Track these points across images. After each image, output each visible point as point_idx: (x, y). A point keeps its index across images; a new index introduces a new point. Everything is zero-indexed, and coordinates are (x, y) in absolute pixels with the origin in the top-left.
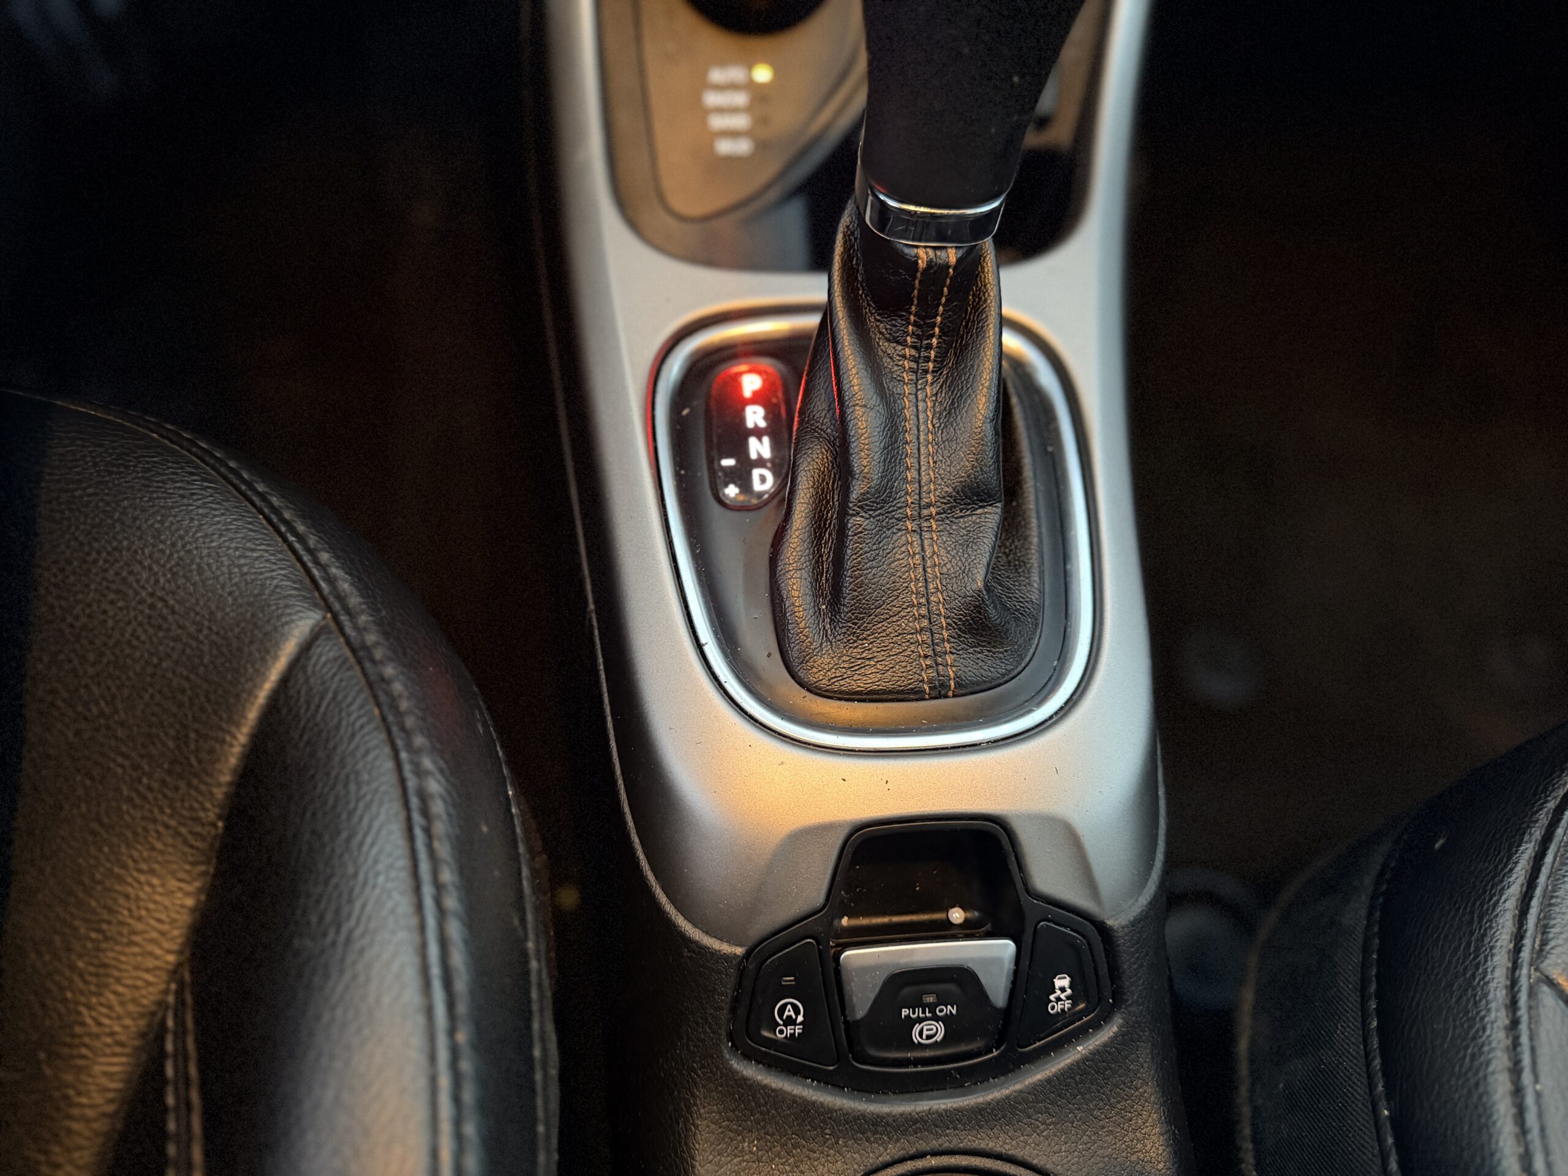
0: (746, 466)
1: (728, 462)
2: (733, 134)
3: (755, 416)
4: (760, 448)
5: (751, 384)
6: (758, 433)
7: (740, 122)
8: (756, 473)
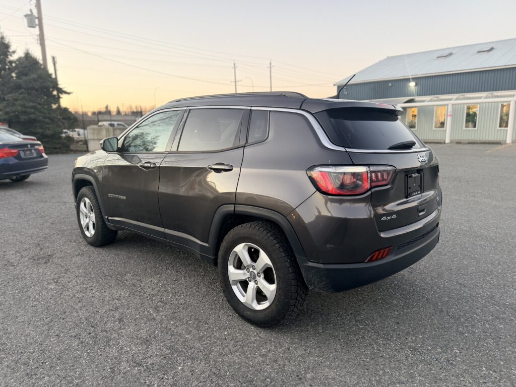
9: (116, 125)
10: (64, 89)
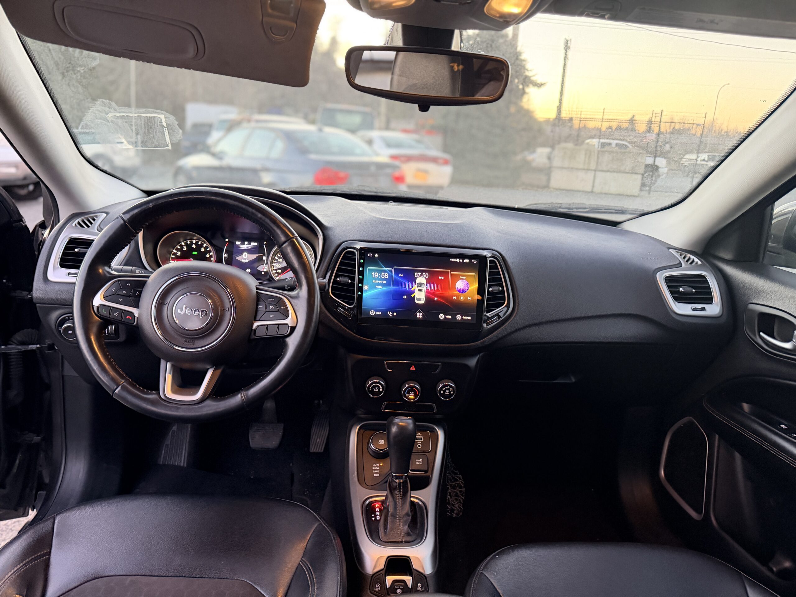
0: (376, 516)
1: (373, 515)
2: (377, 473)
3: (377, 510)
4: (378, 513)
5: (377, 506)
6: (378, 511)
7: (378, 471)
8: (377, 517)
9: (614, 145)
10: (533, 78)
